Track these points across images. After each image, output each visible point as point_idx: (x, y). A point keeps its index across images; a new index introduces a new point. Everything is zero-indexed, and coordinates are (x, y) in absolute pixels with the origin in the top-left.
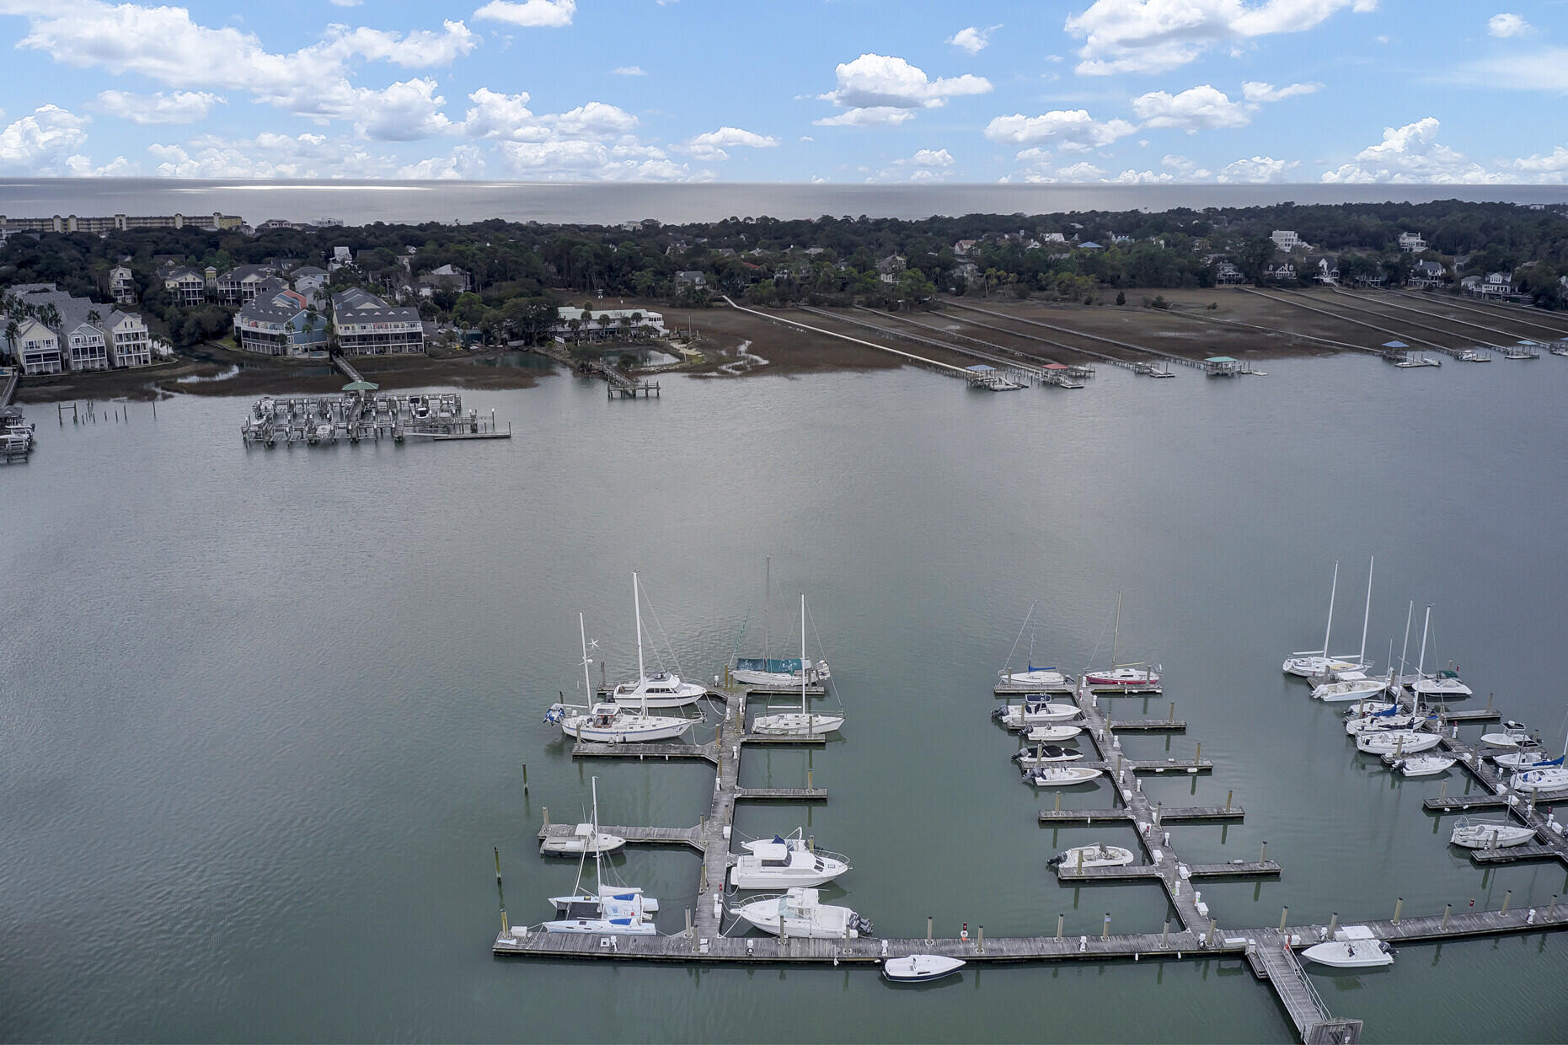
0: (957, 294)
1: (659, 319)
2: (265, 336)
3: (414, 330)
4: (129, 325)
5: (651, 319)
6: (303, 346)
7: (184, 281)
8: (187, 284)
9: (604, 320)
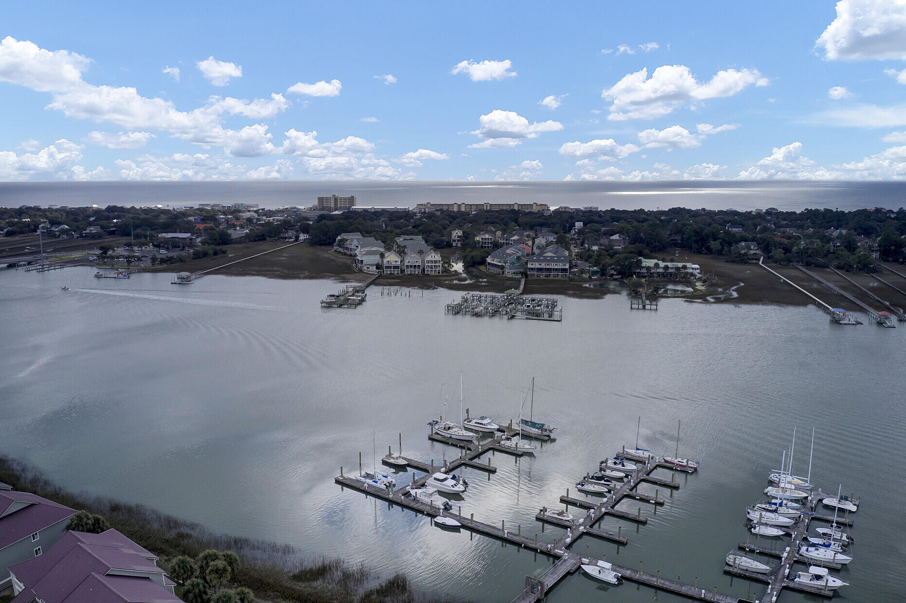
1: (698, 269)
3: (564, 267)
4: (433, 257)
5: (693, 269)
6: (511, 271)
7: (484, 237)
8: (485, 239)
9: (666, 268)
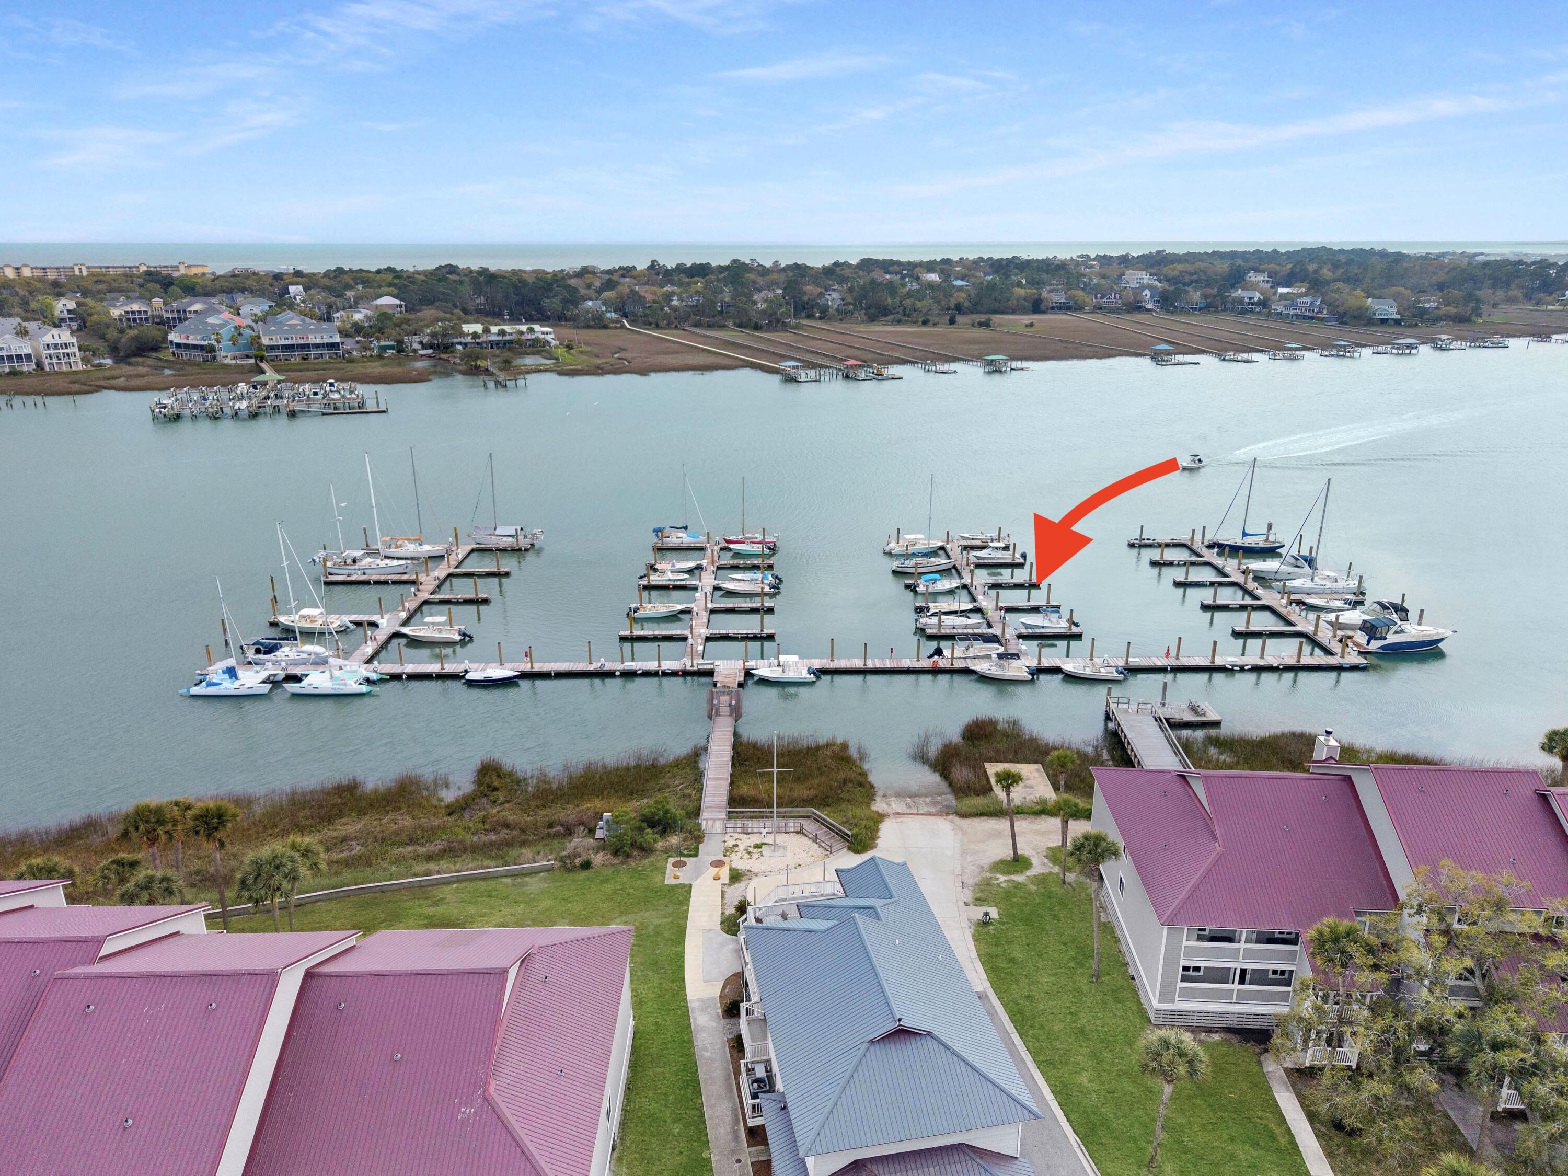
0: (820, 318)
1: (550, 333)
2: (195, 347)
3: (332, 341)
4: (56, 337)
5: (543, 333)
6: (229, 354)
7: (129, 309)
8: (133, 312)
